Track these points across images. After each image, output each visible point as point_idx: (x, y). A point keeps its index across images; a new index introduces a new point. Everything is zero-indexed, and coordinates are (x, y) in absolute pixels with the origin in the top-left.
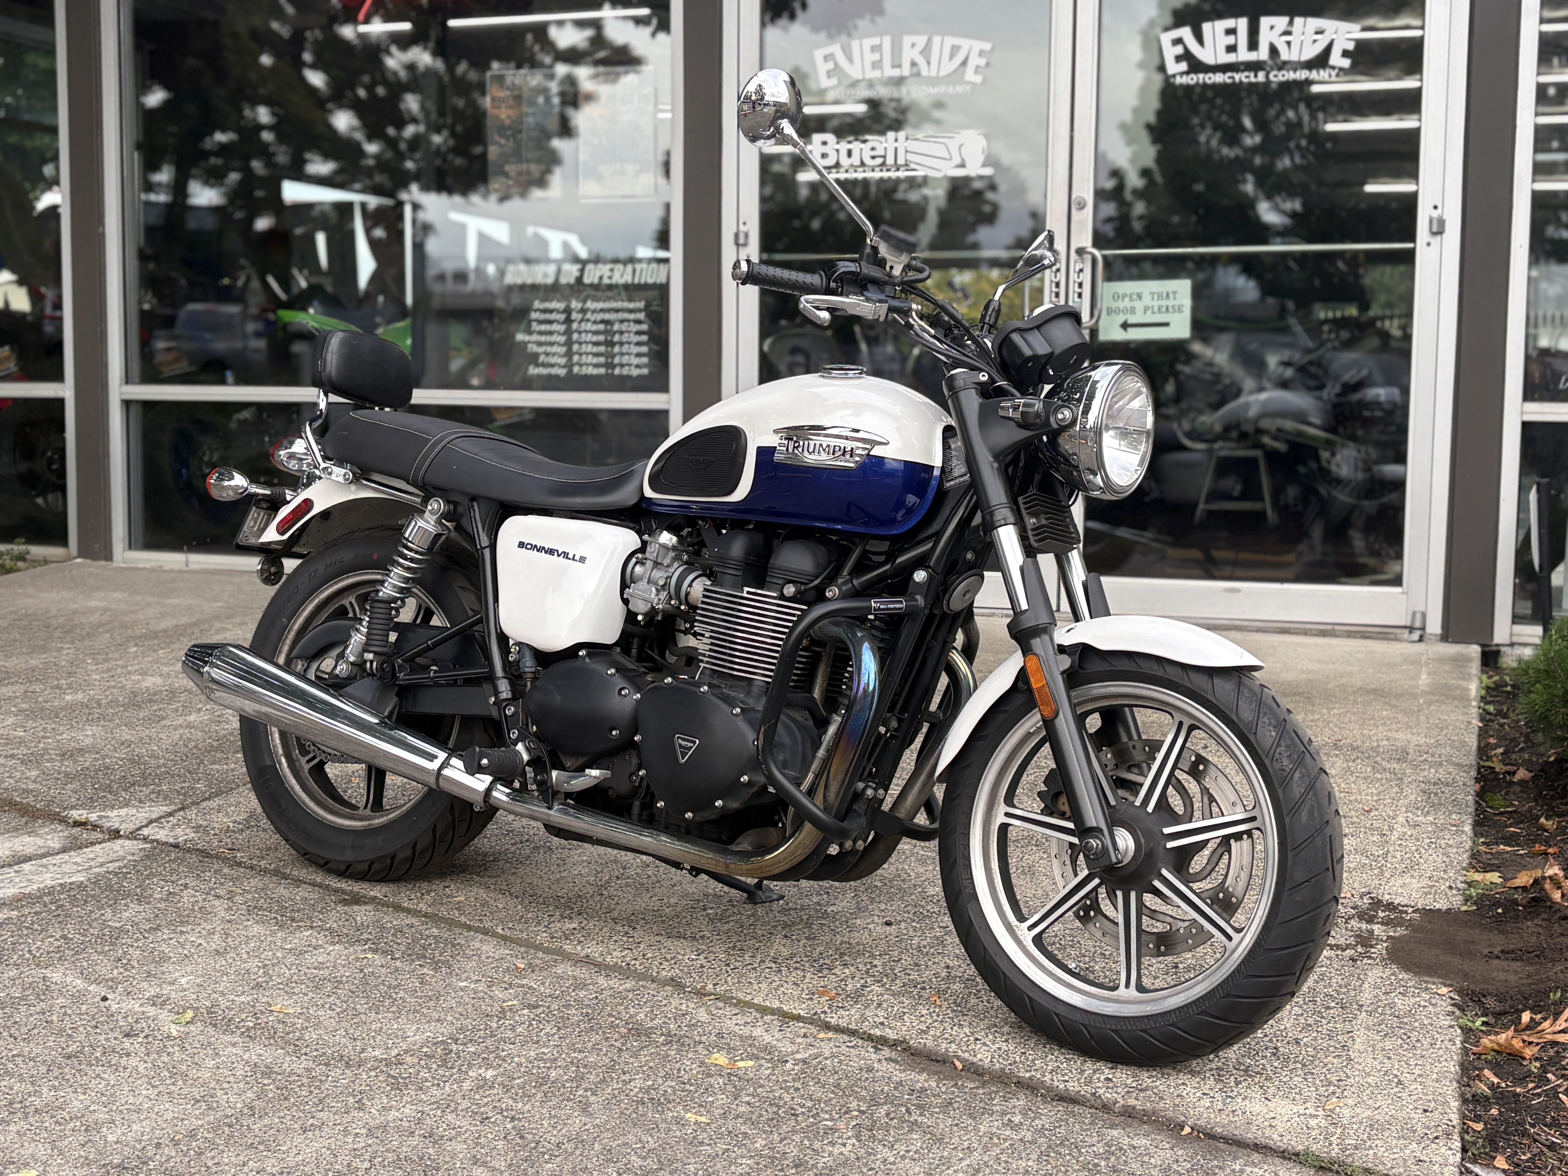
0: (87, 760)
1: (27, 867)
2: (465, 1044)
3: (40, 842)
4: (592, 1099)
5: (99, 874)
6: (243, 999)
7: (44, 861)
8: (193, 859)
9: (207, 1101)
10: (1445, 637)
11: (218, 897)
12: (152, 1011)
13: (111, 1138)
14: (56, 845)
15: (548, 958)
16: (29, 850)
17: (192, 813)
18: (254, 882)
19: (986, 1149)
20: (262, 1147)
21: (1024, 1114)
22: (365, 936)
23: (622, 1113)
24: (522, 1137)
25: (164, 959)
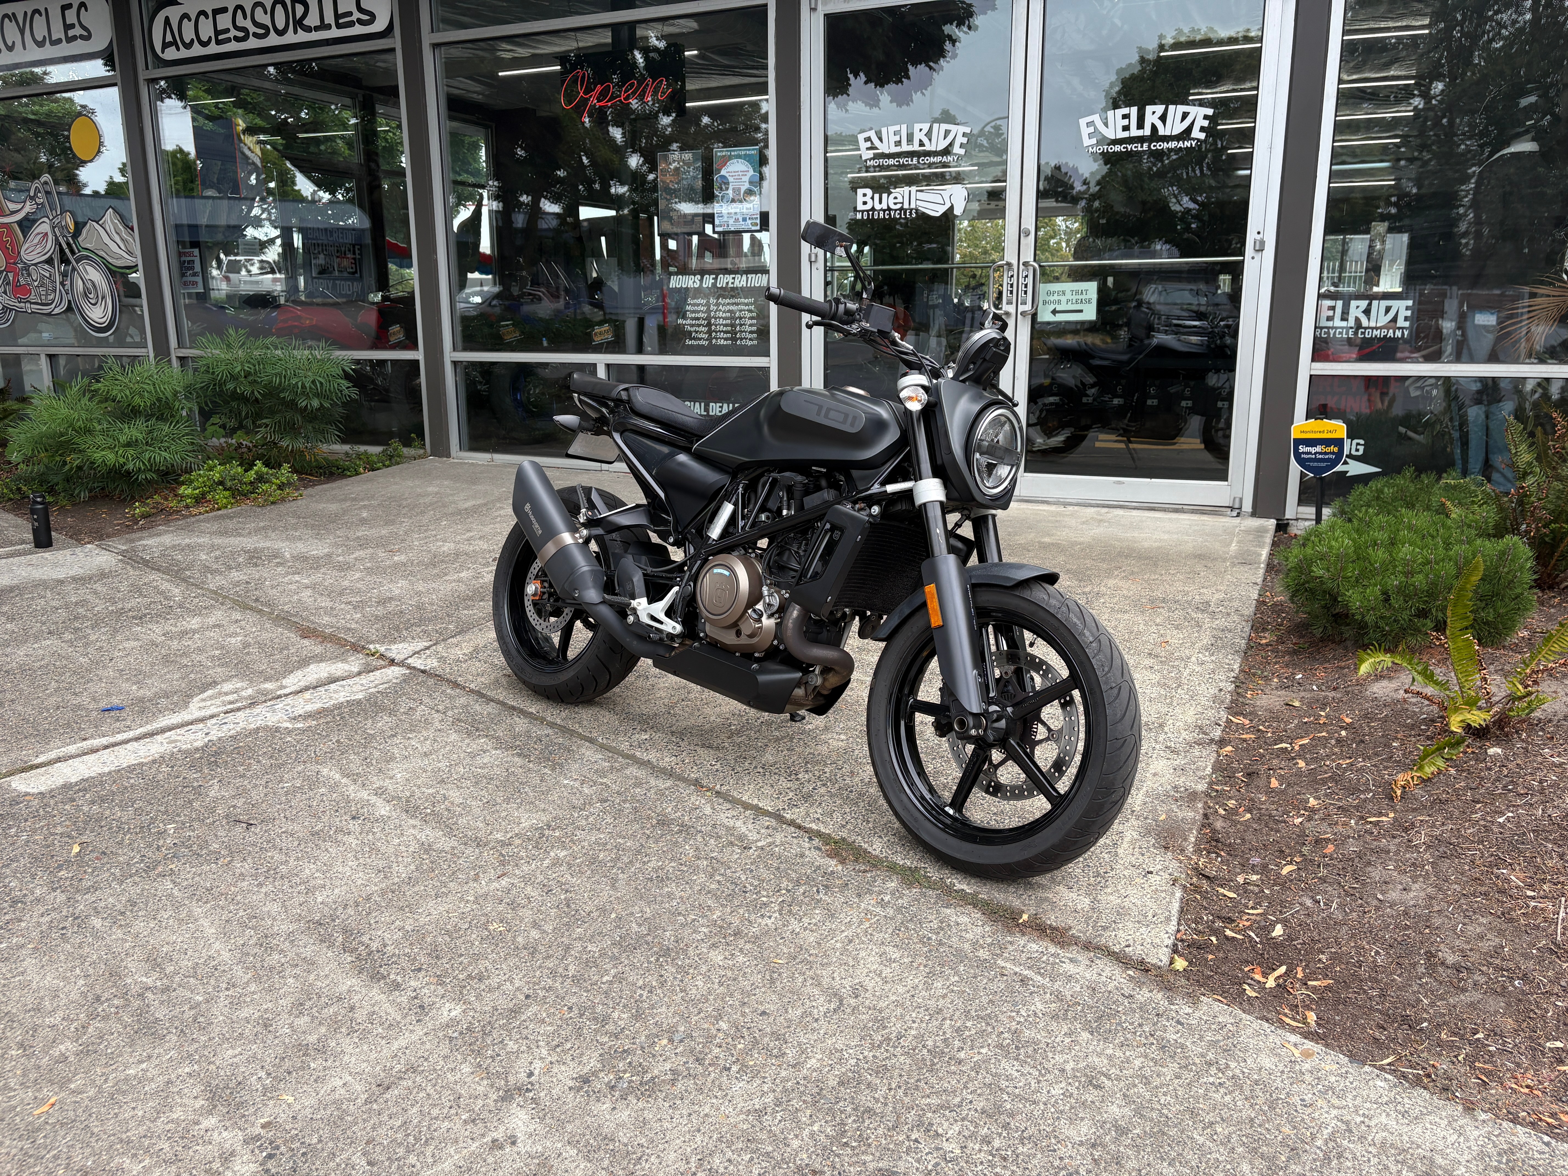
0: (391, 607)
1: (333, 686)
2: (554, 830)
3: (346, 667)
4: (621, 876)
5: (371, 694)
6: (431, 791)
7: (344, 683)
8: (430, 682)
9: (384, 872)
10: (1254, 514)
11: (438, 711)
12: (373, 799)
13: (320, 899)
14: (355, 669)
15: (624, 761)
16: (339, 673)
17: (440, 648)
18: (463, 700)
19: (861, 923)
20: (407, 910)
21: (892, 894)
22: (518, 743)
23: (636, 888)
24: (568, 906)
25: (392, 758)
